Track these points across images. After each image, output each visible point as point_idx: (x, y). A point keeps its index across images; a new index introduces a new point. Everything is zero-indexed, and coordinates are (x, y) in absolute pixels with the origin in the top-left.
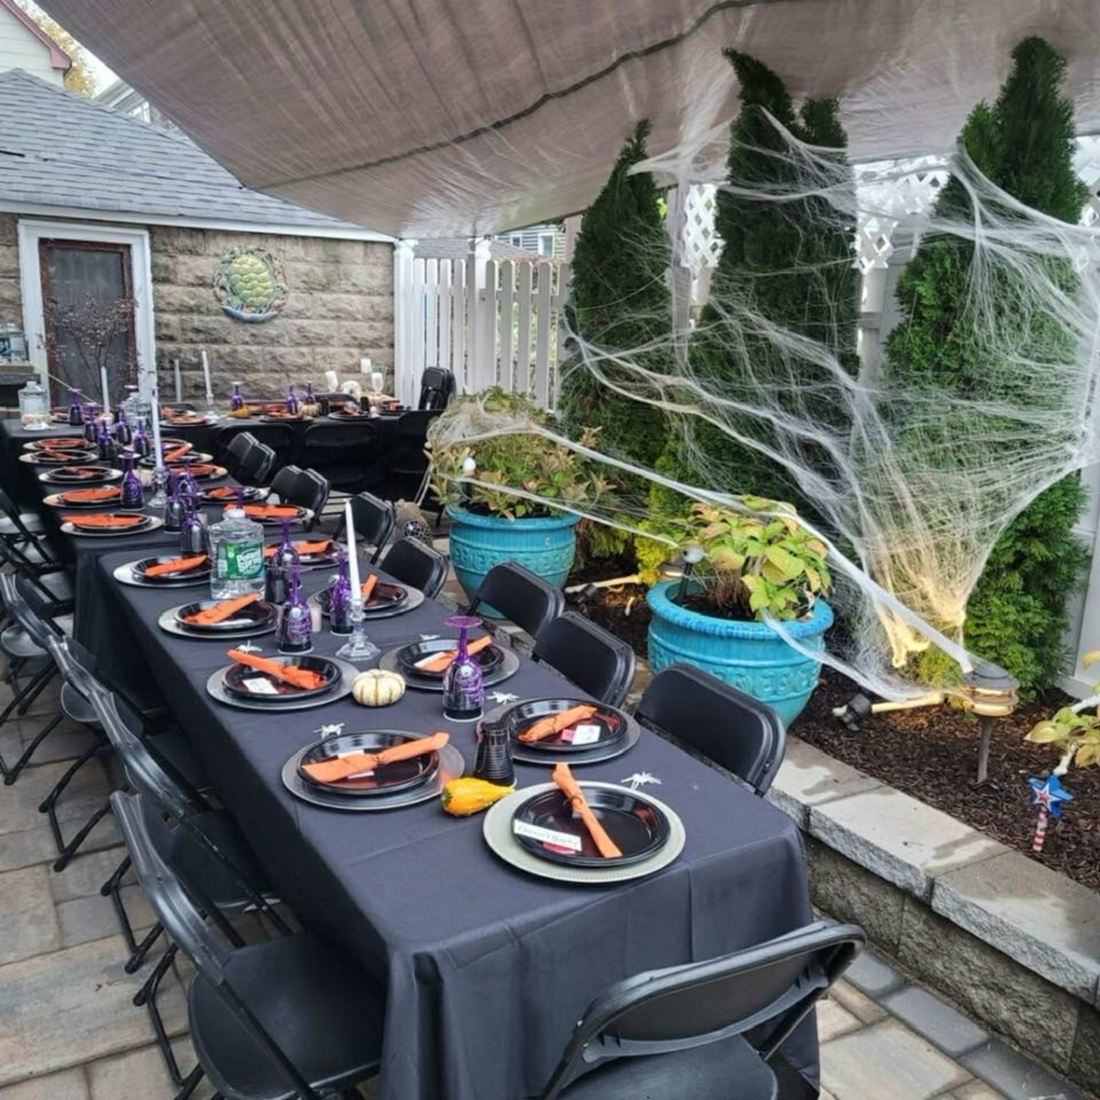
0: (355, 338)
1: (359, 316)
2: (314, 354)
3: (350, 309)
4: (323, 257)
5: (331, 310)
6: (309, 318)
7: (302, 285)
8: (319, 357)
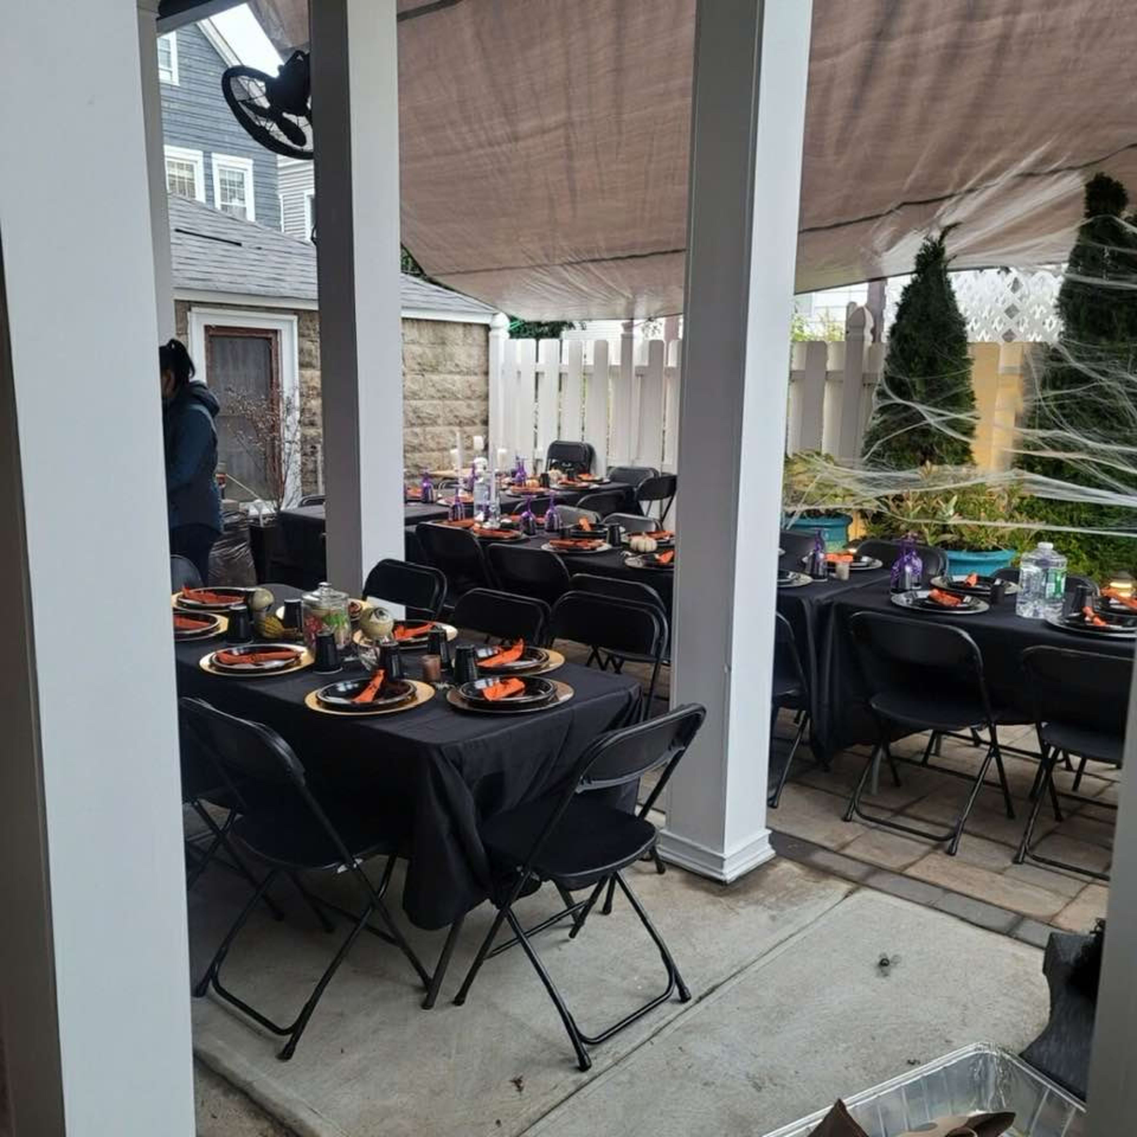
0: (456, 417)
1: (460, 396)
2: (425, 433)
3: (454, 388)
4: (432, 340)
5: (438, 391)
6: (421, 399)
7: (417, 367)
8: (429, 437)
